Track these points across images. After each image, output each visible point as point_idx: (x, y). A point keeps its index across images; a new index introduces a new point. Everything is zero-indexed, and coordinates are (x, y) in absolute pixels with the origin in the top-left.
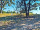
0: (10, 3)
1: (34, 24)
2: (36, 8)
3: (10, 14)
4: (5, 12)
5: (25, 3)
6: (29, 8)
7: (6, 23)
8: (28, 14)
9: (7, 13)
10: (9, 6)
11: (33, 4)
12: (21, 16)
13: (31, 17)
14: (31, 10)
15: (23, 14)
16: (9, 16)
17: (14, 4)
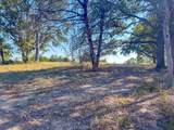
1: (109, 85)
2: (115, 50)
3: (57, 64)
4: (45, 59)
5: (90, 40)
6: (99, 50)
7: (48, 82)
10: (56, 45)
11: (106, 42)
16: (55, 68)
17: (65, 40)
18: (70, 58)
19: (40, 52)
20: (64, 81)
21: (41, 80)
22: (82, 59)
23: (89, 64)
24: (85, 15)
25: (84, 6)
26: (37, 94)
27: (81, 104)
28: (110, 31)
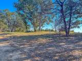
0: (48, 21)
4: (43, 30)
7: (44, 41)
9: (46, 31)
10: (48, 24)
12: (60, 34)
15: (62, 32)
16: (47, 34)
17: (52, 22)
18: (54, 30)
19: (41, 27)
20: (51, 41)
21: (41, 39)
22: (60, 30)
24: (62, 10)
25: (62, 6)
26: (38, 46)
27: (59, 53)
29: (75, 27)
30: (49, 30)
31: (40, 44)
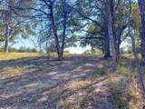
5: (55, 35)
6: (64, 43)
8: (60, 54)
11: (69, 37)
12: (48, 57)
13: (67, 59)
14: (67, 46)
15: (51, 54)
16: (23, 58)
21: (10, 69)
22: (49, 50)
23: (55, 55)
24: (51, 14)
25: (51, 7)
26: (5, 83)
28: (71, 28)
29: (70, 45)
30: (28, 51)
31: (10, 80)
